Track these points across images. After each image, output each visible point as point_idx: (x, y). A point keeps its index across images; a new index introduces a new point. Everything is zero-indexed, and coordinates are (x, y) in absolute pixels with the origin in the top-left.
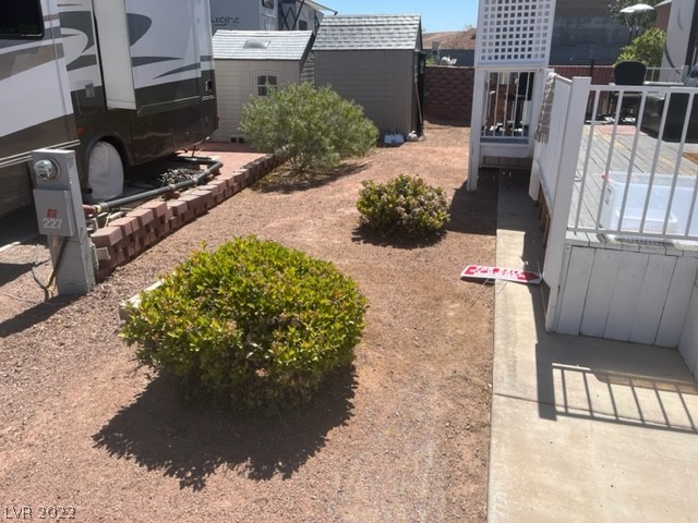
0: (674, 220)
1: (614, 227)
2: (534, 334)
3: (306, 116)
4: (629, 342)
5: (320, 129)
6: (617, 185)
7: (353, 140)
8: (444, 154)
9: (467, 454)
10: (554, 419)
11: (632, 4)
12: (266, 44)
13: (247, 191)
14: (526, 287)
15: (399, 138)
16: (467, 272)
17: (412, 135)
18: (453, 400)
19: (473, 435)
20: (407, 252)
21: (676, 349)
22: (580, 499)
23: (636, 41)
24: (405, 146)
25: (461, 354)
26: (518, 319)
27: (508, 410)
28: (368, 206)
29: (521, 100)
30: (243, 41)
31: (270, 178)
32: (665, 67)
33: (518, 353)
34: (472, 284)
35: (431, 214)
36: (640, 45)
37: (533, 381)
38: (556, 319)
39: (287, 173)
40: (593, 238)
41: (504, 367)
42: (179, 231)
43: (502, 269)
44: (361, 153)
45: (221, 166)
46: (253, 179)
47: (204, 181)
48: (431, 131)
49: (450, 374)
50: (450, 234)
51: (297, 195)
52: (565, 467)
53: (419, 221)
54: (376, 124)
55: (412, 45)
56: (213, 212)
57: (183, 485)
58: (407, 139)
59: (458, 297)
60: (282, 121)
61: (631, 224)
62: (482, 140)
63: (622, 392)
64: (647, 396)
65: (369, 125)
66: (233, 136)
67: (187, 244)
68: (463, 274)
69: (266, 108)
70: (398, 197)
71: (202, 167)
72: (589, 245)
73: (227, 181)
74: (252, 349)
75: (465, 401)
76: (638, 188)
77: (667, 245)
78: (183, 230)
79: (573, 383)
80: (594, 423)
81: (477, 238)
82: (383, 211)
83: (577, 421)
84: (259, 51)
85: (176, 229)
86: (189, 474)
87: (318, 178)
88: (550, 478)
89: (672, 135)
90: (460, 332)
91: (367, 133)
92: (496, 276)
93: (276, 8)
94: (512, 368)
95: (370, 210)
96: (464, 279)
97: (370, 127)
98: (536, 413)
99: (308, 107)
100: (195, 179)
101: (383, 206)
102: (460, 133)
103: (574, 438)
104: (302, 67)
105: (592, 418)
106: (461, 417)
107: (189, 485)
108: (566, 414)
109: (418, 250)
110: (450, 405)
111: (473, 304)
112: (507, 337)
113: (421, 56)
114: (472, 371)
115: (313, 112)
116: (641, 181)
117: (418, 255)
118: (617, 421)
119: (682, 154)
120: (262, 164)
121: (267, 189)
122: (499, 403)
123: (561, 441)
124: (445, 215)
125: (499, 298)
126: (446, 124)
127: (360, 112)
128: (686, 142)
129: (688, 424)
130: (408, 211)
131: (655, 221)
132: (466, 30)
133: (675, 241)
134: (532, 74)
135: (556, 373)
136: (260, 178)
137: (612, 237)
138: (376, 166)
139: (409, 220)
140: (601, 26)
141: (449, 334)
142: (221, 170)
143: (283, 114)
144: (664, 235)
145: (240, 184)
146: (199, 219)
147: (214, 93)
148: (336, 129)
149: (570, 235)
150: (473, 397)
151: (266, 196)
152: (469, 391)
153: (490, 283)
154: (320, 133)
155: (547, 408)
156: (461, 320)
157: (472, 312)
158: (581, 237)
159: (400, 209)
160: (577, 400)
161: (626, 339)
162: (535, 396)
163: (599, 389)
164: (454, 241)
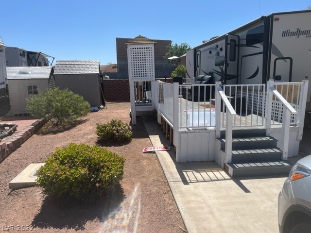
0: (206, 122)
1: (191, 126)
2: (174, 164)
3: (60, 101)
4: (201, 161)
5: (66, 106)
6: (190, 113)
7: (81, 110)
8: (117, 113)
9: (167, 200)
10: (188, 184)
11: (172, 56)
12: (30, 72)
13: (35, 136)
14: (166, 152)
15: (96, 108)
16: (145, 150)
17: (102, 106)
18: (156, 187)
19: (167, 194)
20: (120, 147)
21: (214, 161)
22: (202, 201)
23: (176, 69)
24: (99, 111)
25: (153, 174)
26: (167, 161)
27: (175, 185)
28: (101, 132)
29: (144, 91)
30: (18, 71)
31: (43, 129)
32: (187, 78)
33: (171, 170)
34: (148, 154)
35: (126, 133)
36: (178, 71)
37: (179, 176)
38: (179, 158)
39: (51, 126)
40: (186, 130)
41: (168, 174)
42: (11, 155)
43: (156, 147)
44: (85, 115)
45: (17, 126)
46: (36, 130)
47: (10, 134)
48: (109, 105)
49: (152, 180)
50: (133, 139)
51: (60, 135)
52: (196, 195)
53: (123, 135)
54: (89, 103)
55: (98, 72)
56: (23, 145)
57: (76, 230)
58: (100, 109)
59: (145, 158)
60: (49, 104)
61: (196, 124)
62: (136, 106)
63: (204, 174)
64: (210, 174)
65: (87, 103)
66: (16, 113)
67: (17, 160)
68: (144, 151)
69: (40, 99)
70: (113, 128)
71: (6, 128)
72: (185, 132)
73: (27, 132)
74: (93, 177)
75: (160, 187)
76: (196, 113)
77: (206, 129)
78: (12, 154)
79: (190, 175)
80: (199, 183)
81: (143, 140)
82: (108, 133)
83: (195, 183)
84: (27, 75)
85: (9, 155)
86: (77, 227)
87: (67, 127)
88: (193, 198)
89: (196, 100)
90: (150, 168)
91: (87, 106)
92: (155, 150)
93: (26, 57)
94: (171, 174)
95: (103, 133)
96: (144, 152)
97: (88, 104)
98: (183, 184)
99: (60, 98)
100: (6, 133)
101: (107, 132)
102: (120, 105)
103: (195, 188)
104: (49, 82)
105: (198, 182)
106: (161, 191)
107: (79, 229)
108: (191, 182)
109: (124, 146)
110: (156, 189)
111: (151, 159)
112: (166, 166)
113: (101, 75)
114: (159, 178)
115: (62, 99)
116: (196, 111)
117: (125, 148)
118: (205, 181)
119: (199, 105)
120: (39, 123)
121: (44, 134)
122: (171, 184)
123: (192, 189)
124: (131, 132)
125: (159, 156)
126: (114, 102)
127: (82, 98)
128: (200, 101)
129: (223, 178)
130: (118, 132)
131: (202, 122)
132: (108, 65)
133: (208, 128)
134: (150, 82)
135: (184, 173)
136: (39, 130)
137: (191, 129)
138: (92, 120)
139: (119, 135)
140: (160, 63)
141: (147, 170)
142: (17, 128)
143: (49, 102)
144: (205, 126)
145: (31, 133)
146: (18, 149)
147: (8, 94)
148: (73, 106)
149: (179, 130)
150: (162, 185)
151: (45, 137)
152: (160, 183)
153: (154, 152)
154: (67, 108)
155: (185, 182)
156: (149, 165)
157: (151, 162)
158: (182, 130)
159: (115, 132)
160: (193, 178)
161: (200, 160)
162: (181, 180)
163: (197, 175)
164: (135, 141)
